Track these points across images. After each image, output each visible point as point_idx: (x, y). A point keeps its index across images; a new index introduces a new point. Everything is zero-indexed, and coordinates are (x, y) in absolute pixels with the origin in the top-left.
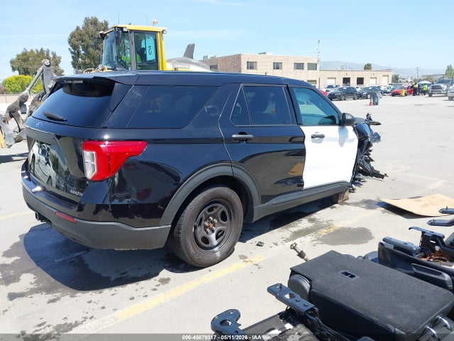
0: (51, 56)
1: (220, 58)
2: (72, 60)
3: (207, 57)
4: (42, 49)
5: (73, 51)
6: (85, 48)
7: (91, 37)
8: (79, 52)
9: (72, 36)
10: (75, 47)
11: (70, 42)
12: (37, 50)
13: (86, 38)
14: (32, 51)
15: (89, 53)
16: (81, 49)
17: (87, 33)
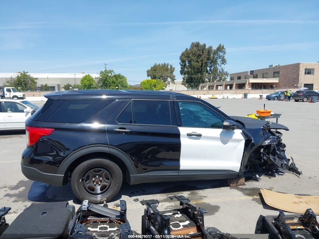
0: (169, 67)
1: (282, 66)
2: (181, 69)
3: (272, 65)
4: (165, 63)
5: (182, 64)
6: (190, 62)
7: (194, 54)
8: (185, 65)
9: (183, 54)
10: (183, 61)
11: (181, 58)
12: (162, 64)
13: (191, 55)
14: (159, 64)
15: (191, 65)
16: (187, 63)
17: (191, 52)
